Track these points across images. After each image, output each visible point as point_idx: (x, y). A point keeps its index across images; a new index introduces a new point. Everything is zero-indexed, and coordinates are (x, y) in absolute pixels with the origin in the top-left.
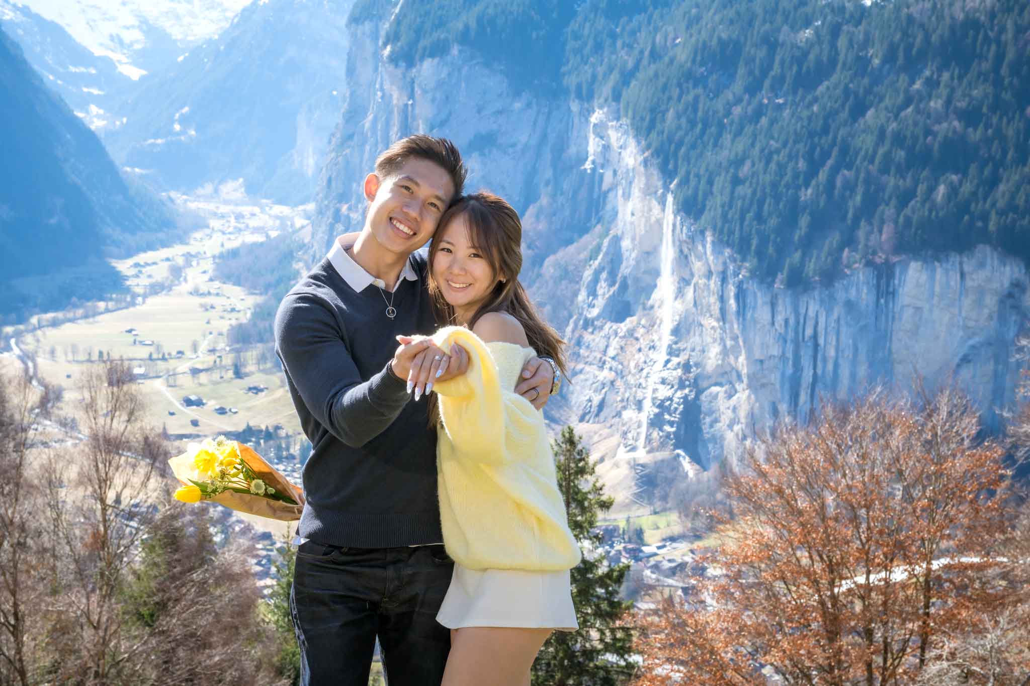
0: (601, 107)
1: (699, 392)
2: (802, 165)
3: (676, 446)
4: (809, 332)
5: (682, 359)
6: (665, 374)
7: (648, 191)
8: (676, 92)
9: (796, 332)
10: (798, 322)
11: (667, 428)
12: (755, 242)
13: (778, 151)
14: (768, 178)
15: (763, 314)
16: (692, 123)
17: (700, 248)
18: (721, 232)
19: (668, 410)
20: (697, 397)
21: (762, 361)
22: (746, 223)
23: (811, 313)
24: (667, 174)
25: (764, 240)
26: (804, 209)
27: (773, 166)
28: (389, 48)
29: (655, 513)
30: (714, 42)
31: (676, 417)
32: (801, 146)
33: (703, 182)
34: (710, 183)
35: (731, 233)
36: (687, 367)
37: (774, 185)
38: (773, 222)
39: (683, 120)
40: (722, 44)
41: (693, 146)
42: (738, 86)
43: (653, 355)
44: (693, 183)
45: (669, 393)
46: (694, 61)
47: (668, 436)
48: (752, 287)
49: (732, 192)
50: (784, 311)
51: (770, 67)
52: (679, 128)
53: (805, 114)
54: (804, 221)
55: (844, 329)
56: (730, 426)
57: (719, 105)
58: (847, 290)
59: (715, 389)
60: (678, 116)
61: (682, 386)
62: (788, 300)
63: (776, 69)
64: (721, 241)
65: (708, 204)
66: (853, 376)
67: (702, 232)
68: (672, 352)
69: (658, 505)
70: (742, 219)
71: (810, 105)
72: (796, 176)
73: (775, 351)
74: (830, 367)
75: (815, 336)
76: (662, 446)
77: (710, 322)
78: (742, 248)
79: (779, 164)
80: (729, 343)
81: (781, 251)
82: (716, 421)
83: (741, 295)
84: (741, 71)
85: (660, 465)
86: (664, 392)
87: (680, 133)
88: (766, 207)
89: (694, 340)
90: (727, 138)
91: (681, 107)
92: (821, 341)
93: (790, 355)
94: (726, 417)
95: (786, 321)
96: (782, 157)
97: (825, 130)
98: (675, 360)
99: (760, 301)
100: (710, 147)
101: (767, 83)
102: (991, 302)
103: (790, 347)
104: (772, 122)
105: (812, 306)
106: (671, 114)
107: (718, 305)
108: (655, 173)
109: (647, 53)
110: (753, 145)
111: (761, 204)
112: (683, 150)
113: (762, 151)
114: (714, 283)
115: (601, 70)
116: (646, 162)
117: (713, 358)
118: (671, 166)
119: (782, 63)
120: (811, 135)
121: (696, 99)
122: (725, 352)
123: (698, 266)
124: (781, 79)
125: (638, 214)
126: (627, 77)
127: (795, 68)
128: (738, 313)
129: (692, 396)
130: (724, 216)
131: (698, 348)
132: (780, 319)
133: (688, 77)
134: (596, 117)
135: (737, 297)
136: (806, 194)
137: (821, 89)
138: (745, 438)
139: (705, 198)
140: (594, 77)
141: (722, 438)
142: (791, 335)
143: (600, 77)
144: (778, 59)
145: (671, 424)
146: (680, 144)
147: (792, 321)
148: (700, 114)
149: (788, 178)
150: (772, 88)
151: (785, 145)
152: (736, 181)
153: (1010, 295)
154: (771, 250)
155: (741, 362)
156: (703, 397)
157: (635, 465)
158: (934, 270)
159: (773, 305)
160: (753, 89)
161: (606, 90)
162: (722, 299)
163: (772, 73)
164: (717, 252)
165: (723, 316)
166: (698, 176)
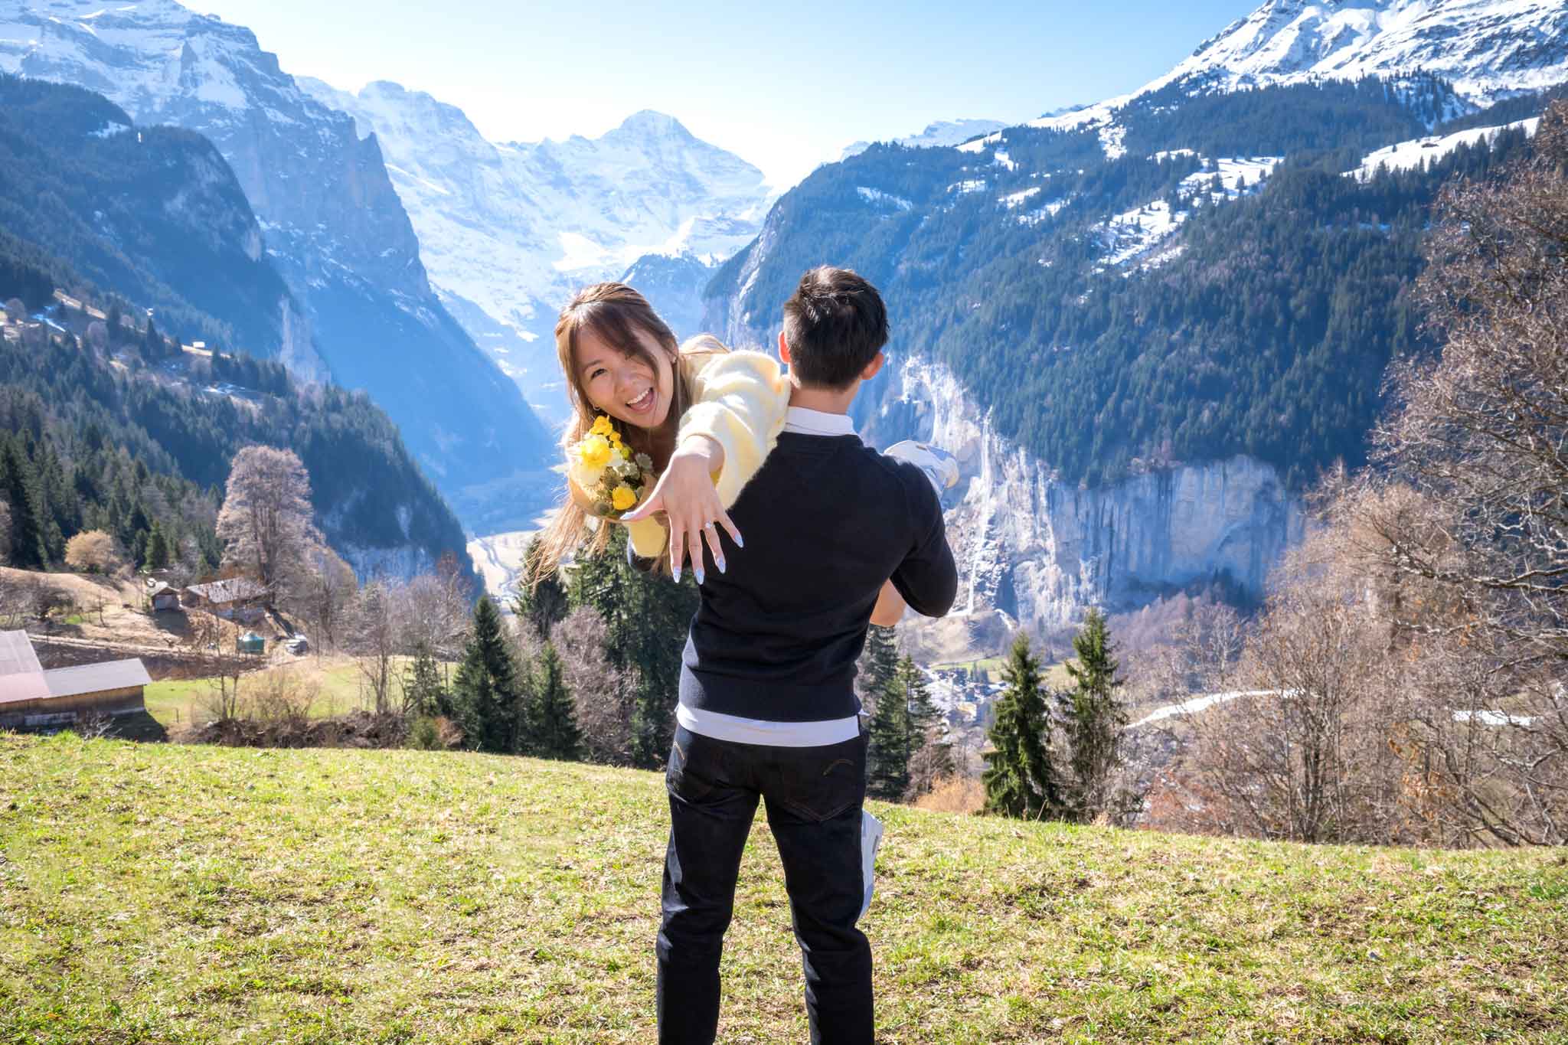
0: (914, 355)
1: (1014, 566)
2: (1094, 396)
3: (996, 607)
4: (1106, 521)
5: (998, 541)
6: (985, 553)
7: (967, 416)
8: (984, 344)
9: (1096, 521)
10: (1097, 514)
11: (988, 593)
12: (1060, 455)
13: (1073, 386)
14: (1068, 407)
15: (1069, 508)
16: (1001, 367)
17: (1014, 459)
18: (1033, 447)
19: (988, 579)
20: (1011, 570)
21: (1067, 544)
22: (1053, 440)
23: (1108, 507)
24: (984, 405)
25: (1068, 454)
26: (1098, 429)
27: (1071, 399)
28: (748, 315)
29: (988, 658)
30: (1012, 306)
31: (995, 586)
32: (1091, 382)
33: (1015, 411)
34: (1021, 411)
35: (1041, 448)
36: (1002, 547)
37: (1074, 412)
38: (1074, 439)
39: (994, 365)
40: (1018, 308)
41: (1003, 384)
42: (1032, 338)
43: (975, 540)
44: (1006, 412)
45: (990, 567)
46: (996, 320)
47: (990, 599)
48: (1061, 488)
49: (1040, 418)
50: (1086, 505)
51: (1058, 324)
52: (991, 370)
53: (1091, 358)
54: (1098, 440)
55: (1133, 520)
56: (1041, 590)
57: (1020, 352)
58: (1135, 488)
59: (1026, 564)
60: (989, 361)
61: (999, 561)
62: (1089, 498)
63: (1062, 326)
64: (1033, 453)
65: (1021, 427)
66: (1141, 553)
67: (1016, 449)
68: (989, 537)
69: (990, 651)
70: (1049, 438)
71: (1093, 352)
72: (1089, 405)
73: (1078, 535)
74: (1122, 548)
75: (1111, 525)
76: (985, 606)
77: (1021, 515)
78: (1051, 460)
79: (1075, 396)
80: (1039, 530)
81: (1082, 460)
82: (1028, 587)
83: (1051, 495)
84: (1034, 328)
85: (988, 620)
86: (985, 567)
87: (992, 374)
88: (1067, 430)
89: (1008, 526)
90: (1029, 377)
91: (991, 354)
92: (1116, 528)
93: (1091, 538)
94: (1036, 585)
95: (1087, 515)
96: (1078, 390)
97: (1108, 370)
98: (992, 543)
99: (1066, 499)
100: (1016, 384)
101: (1057, 334)
102: (1248, 497)
103: (1090, 532)
104: (1066, 364)
105: (1109, 502)
106: (983, 359)
107: (1030, 501)
108: (973, 404)
109: (951, 315)
110: (1052, 382)
111: (1063, 426)
112: (995, 387)
113: (1061, 386)
114: (1027, 485)
115: (912, 328)
116: (965, 396)
117: (1024, 541)
118: (986, 399)
119: (1067, 320)
120: (1098, 374)
121: (1002, 348)
122: (1035, 536)
123: (1012, 473)
124: (1068, 333)
125: (955, 433)
126: (936, 334)
127: (1078, 324)
128: (1048, 508)
129: (1008, 569)
130: (1035, 435)
131: (1012, 534)
132: (1082, 512)
133: (993, 333)
134: (911, 362)
135: (1048, 496)
136: (1100, 418)
137: (1102, 338)
138: (1053, 600)
139: (1018, 421)
140: (907, 334)
141: (1034, 600)
142: (1091, 523)
143: (912, 334)
144: (1063, 318)
145: (992, 590)
146: (994, 381)
147: (1092, 513)
148: (1006, 360)
149: (1084, 406)
150: (1060, 339)
151: (1079, 381)
152: (1042, 410)
153: (1263, 492)
154: (1074, 459)
155: (1050, 543)
156: (1016, 570)
157: (967, 621)
158: (1203, 473)
159: (1077, 502)
160: (1045, 340)
161: (921, 341)
162: (1034, 497)
163: (1059, 329)
164: (1030, 461)
165: (1035, 509)
166: (1011, 406)
